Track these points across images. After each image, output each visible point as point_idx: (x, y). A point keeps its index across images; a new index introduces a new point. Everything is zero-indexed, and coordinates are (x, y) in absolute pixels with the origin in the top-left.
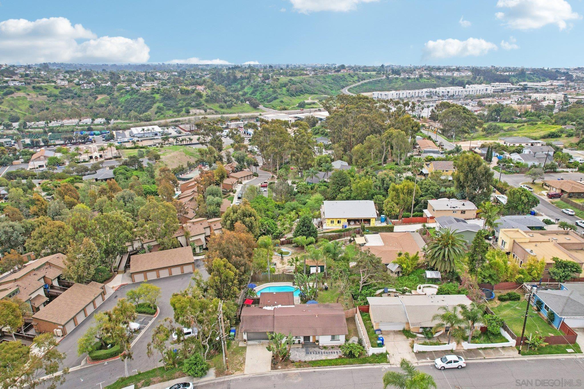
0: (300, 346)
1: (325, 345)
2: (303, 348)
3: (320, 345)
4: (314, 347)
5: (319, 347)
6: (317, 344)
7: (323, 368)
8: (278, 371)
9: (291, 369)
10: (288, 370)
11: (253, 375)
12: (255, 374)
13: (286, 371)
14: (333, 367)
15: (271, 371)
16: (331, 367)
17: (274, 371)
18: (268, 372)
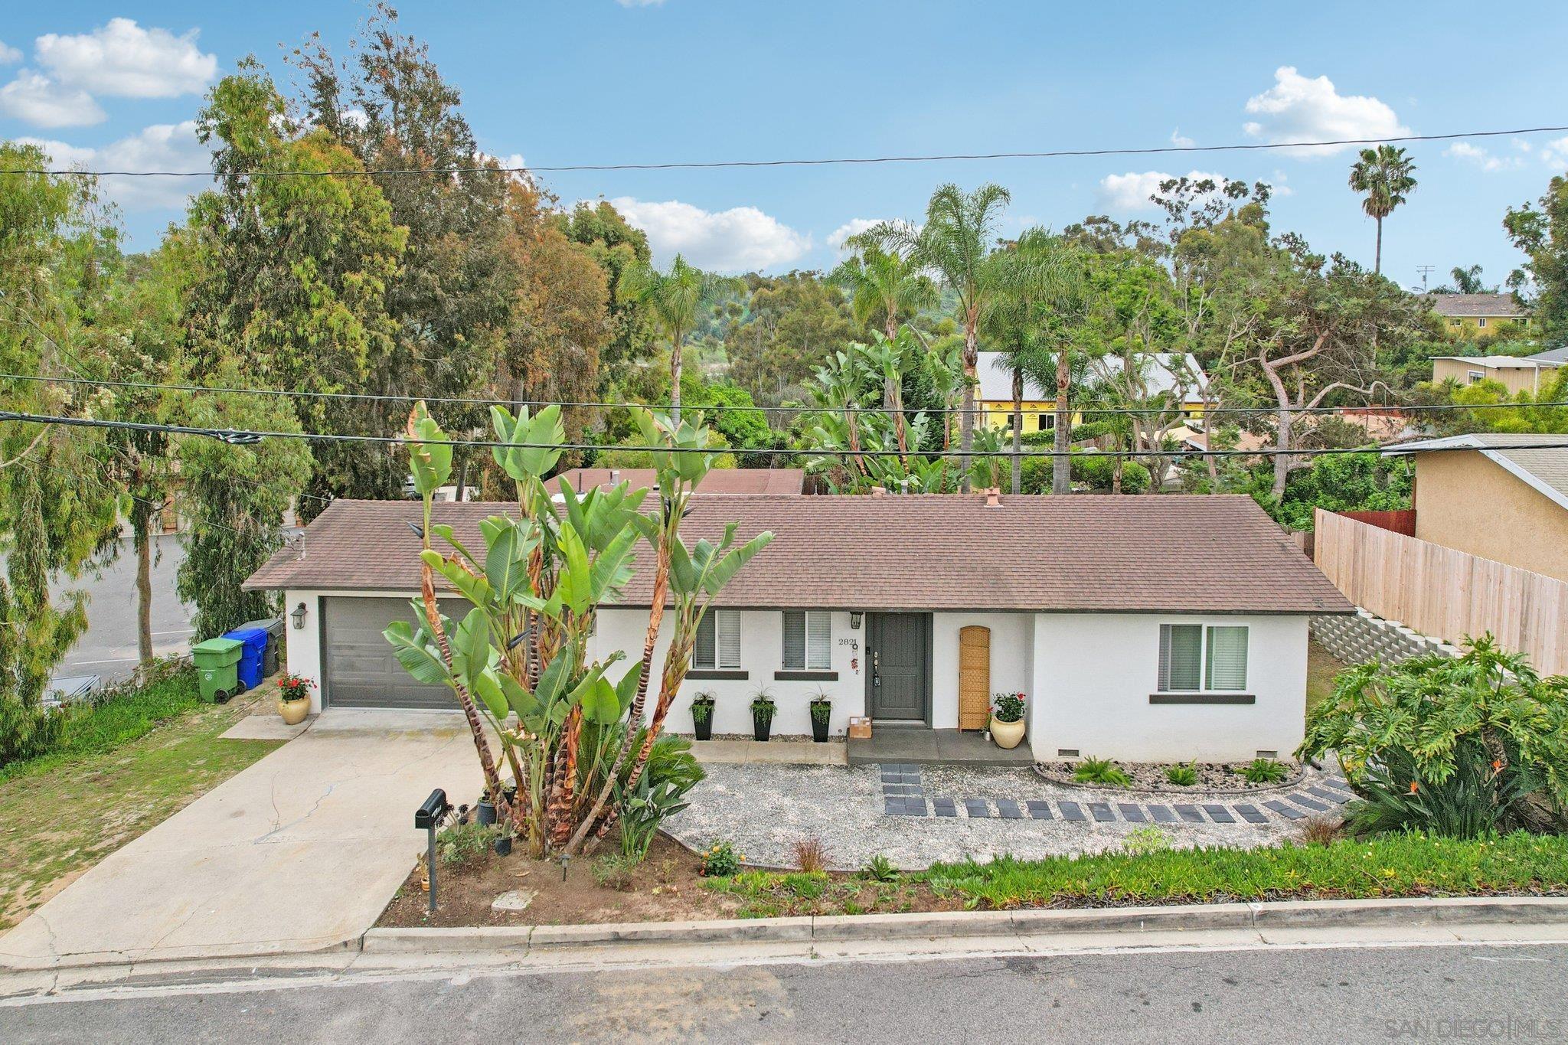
0: (833, 754)
1: (1094, 750)
2: (853, 765)
3: (1043, 749)
4: (979, 767)
5: (1036, 771)
6: (1008, 732)
7: (1150, 920)
8: (468, 938)
9: (679, 925)
10: (617, 939)
11: (84, 985)
12: (114, 974)
13: (586, 944)
14: (1300, 919)
15: (367, 944)
16: (1263, 916)
17: (401, 939)
18: (317, 952)
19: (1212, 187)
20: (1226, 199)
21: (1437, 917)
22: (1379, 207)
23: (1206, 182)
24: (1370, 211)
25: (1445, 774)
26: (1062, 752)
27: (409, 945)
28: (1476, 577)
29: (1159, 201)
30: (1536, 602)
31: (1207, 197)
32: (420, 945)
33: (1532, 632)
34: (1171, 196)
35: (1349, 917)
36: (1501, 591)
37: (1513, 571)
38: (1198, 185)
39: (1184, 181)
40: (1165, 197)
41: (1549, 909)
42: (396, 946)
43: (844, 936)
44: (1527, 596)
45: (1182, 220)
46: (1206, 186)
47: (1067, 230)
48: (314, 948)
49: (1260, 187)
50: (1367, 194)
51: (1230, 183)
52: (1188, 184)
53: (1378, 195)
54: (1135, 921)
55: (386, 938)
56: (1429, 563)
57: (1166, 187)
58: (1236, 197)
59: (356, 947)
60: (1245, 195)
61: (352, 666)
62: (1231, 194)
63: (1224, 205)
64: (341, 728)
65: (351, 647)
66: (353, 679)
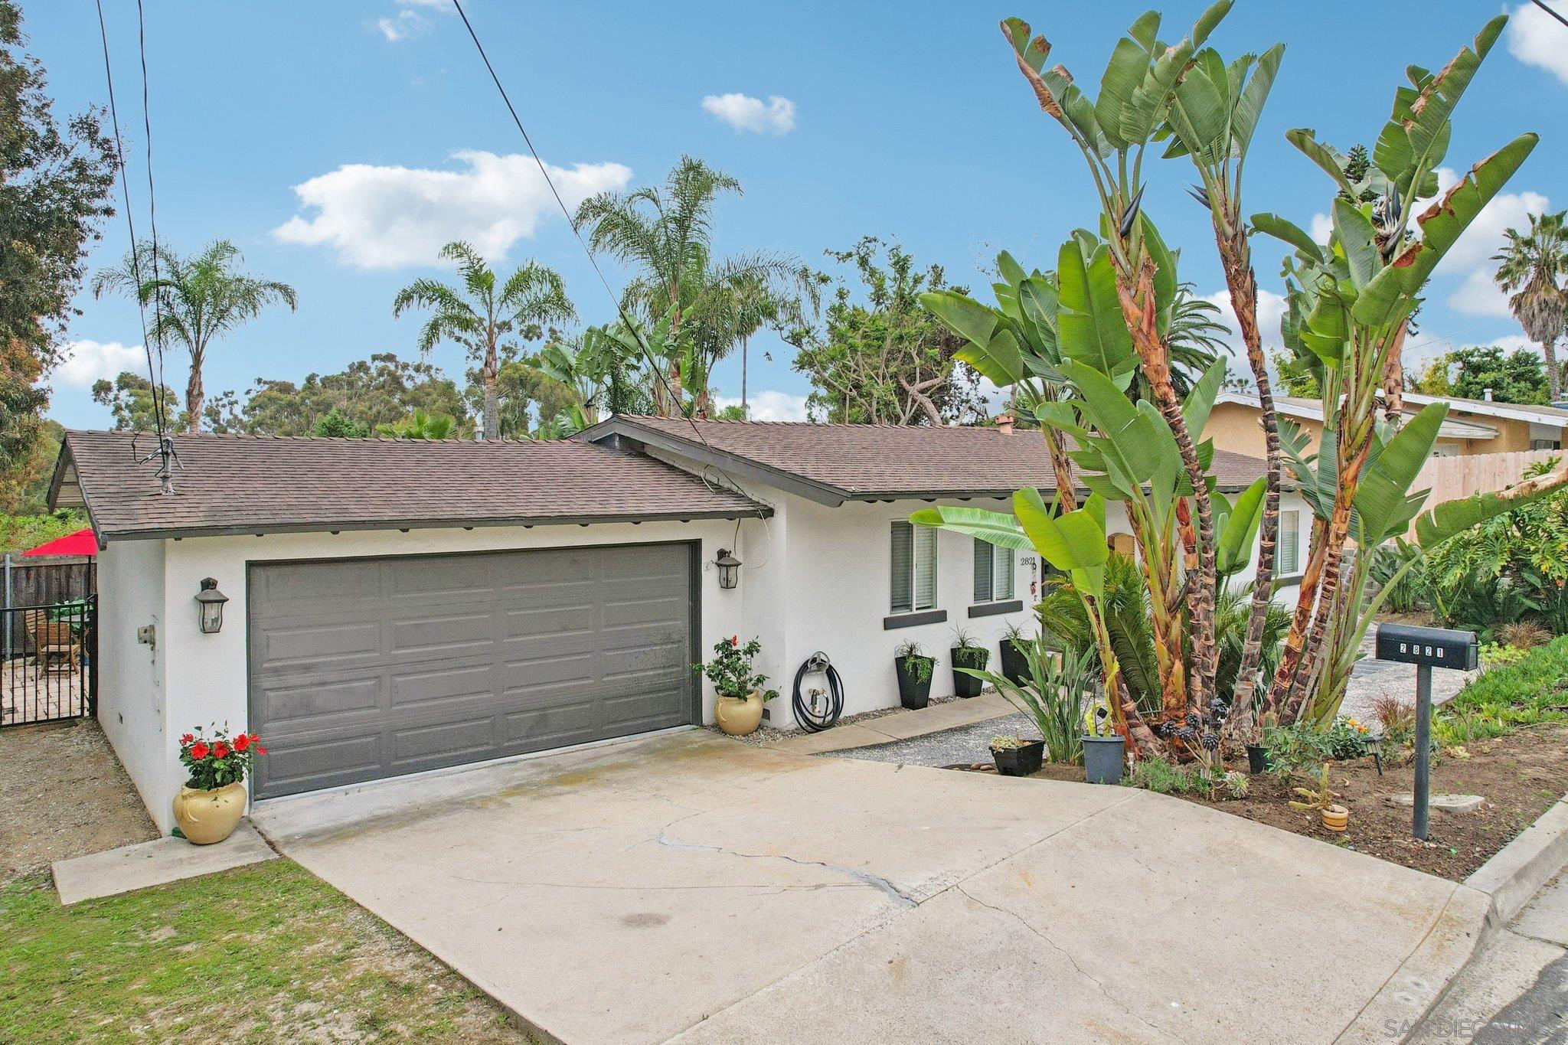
20: (521, 340)
58: (531, 340)
60: (539, 338)
61: (307, 708)
62: (526, 337)
63: (520, 346)
64: (347, 821)
65: (307, 668)
66: (306, 735)
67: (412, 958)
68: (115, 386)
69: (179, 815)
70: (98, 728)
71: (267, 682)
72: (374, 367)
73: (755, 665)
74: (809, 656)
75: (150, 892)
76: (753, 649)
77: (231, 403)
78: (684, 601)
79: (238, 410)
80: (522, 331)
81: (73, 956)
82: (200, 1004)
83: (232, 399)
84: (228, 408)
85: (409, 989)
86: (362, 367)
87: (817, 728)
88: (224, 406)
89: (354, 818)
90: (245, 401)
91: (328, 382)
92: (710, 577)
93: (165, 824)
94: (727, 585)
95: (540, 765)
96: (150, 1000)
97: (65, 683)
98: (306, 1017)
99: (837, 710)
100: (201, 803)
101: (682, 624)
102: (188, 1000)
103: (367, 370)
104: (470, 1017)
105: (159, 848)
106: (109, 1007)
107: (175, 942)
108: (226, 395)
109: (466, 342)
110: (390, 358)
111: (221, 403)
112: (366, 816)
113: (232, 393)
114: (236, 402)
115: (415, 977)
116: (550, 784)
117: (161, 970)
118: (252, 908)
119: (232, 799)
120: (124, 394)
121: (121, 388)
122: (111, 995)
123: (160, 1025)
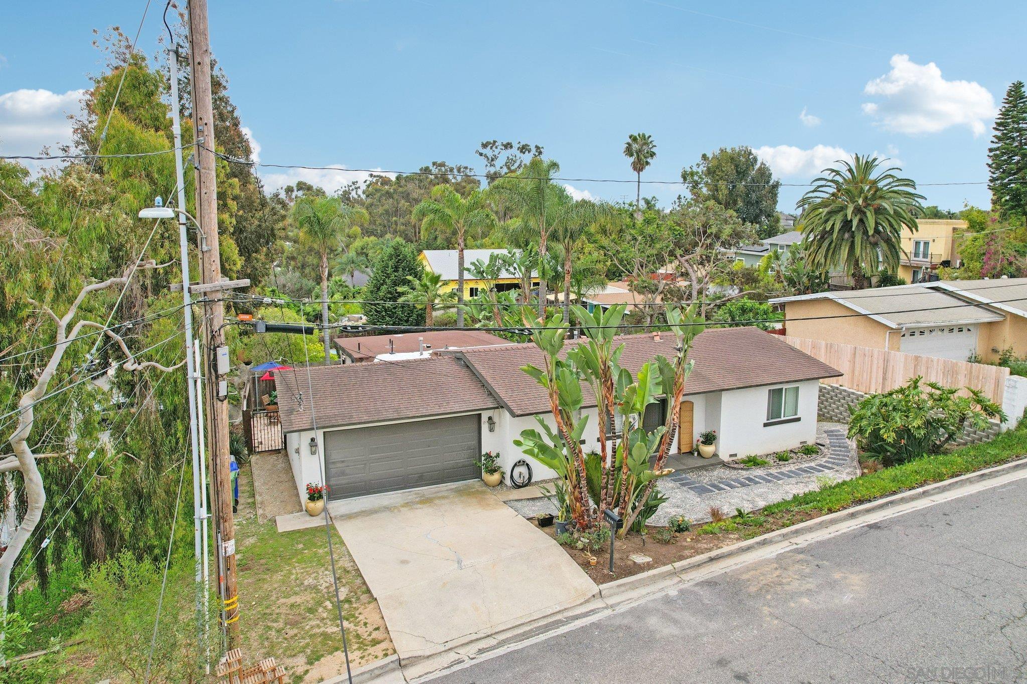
7: (891, 502)
8: (648, 577)
9: (725, 549)
10: (711, 560)
11: (481, 651)
12: (492, 642)
13: (699, 565)
14: (934, 491)
15: (603, 593)
16: (924, 492)
17: (619, 586)
18: (581, 604)
19: (511, 147)
20: (518, 153)
21: (970, 481)
22: (639, 166)
23: (508, 144)
24: (635, 169)
25: (922, 433)
26: (731, 456)
27: (623, 588)
28: (857, 355)
29: (481, 154)
30: (891, 363)
31: (509, 153)
32: (628, 587)
33: (889, 375)
34: (488, 151)
35: (948, 487)
36: (872, 361)
37: (879, 351)
38: (503, 145)
39: (495, 142)
40: (484, 151)
41: (998, 471)
42: (617, 590)
43: (795, 535)
44: (886, 361)
45: (494, 165)
46: (508, 146)
47: (421, 170)
48: (579, 602)
49: (537, 147)
50: (632, 159)
51: (521, 144)
52: (497, 144)
53: (639, 159)
54: (886, 504)
55: (612, 588)
56: (828, 352)
57: (485, 146)
58: (524, 153)
59: (599, 595)
60: (529, 152)
61: (343, 473)
62: (521, 152)
63: (518, 157)
64: (353, 512)
65: (343, 462)
66: (344, 482)
67: (352, 564)
68: (295, 189)
69: (307, 508)
70: (287, 455)
71: (331, 466)
72: (434, 170)
73: (498, 462)
74: (518, 460)
75: (299, 531)
76: (498, 456)
77: (357, 188)
78: (476, 434)
79: (360, 192)
80: (519, 148)
81: (282, 549)
82: (306, 568)
83: (357, 186)
84: (355, 191)
85: (348, 572)
86: (426, 170)
87: (519, 487)
88: (353, 190)
89: (355, 511)
90: (363, 187)
91: (408, 179)
92: (485, 427)
93: (304, 508)
94: (491, 430)
95: (418, 494)
96: (297, 564)
97: (276, 427)
98: (326, 575)
99: (530, 478)
100: (312, 505)
101: (475, 442)
102: (304, 566)
103: (430, 172)
104: (358, 581)
105: (302, 515)
106: (289, 564)
107: (303, 549)
108: (353, 183)
109: (486, 156)
110: (442, 165)
111: (351, 188)
112: (359, 510)
113: (357, 182)
114: (359, 187)
115: (350, 569)
116: (418, 503)
117: (299, 557)
118: (321, 542)
119: (320, 504)
120: (300, 193)
121: (298, 190)
122: (289, 562)
123: (298, 571)
